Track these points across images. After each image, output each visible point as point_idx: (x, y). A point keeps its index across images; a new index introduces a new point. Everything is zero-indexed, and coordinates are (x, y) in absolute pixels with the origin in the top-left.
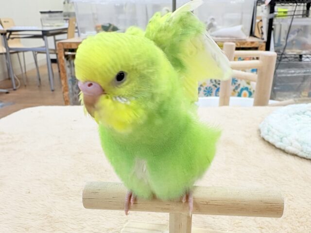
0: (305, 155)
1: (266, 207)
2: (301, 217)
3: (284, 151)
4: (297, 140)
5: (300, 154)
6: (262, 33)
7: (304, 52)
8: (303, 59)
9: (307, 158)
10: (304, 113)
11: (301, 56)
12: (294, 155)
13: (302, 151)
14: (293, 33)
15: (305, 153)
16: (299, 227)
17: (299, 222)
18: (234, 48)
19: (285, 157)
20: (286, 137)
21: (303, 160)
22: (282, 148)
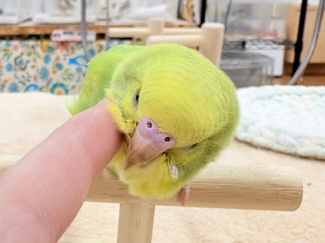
0: (282, 148)
1: (275, 192)
2: (295, 227)
3: (250, 144)
4: (270, 128)
5: (276, 147)
6: (194, 14)
7: (248, 38)
8: (247, 46)
9: (286, 152)
10: (270, 98)
11: (243, 44)
12: (267, 149)
13: (278, 142)
14: (234, 14)
15: (282, 145)
16: (294, 240)
17: (293, 234)
18: (163, 25)
19: (253, 151)
20: (253, 124)
21: (280, 155)
22: (248, 140)
